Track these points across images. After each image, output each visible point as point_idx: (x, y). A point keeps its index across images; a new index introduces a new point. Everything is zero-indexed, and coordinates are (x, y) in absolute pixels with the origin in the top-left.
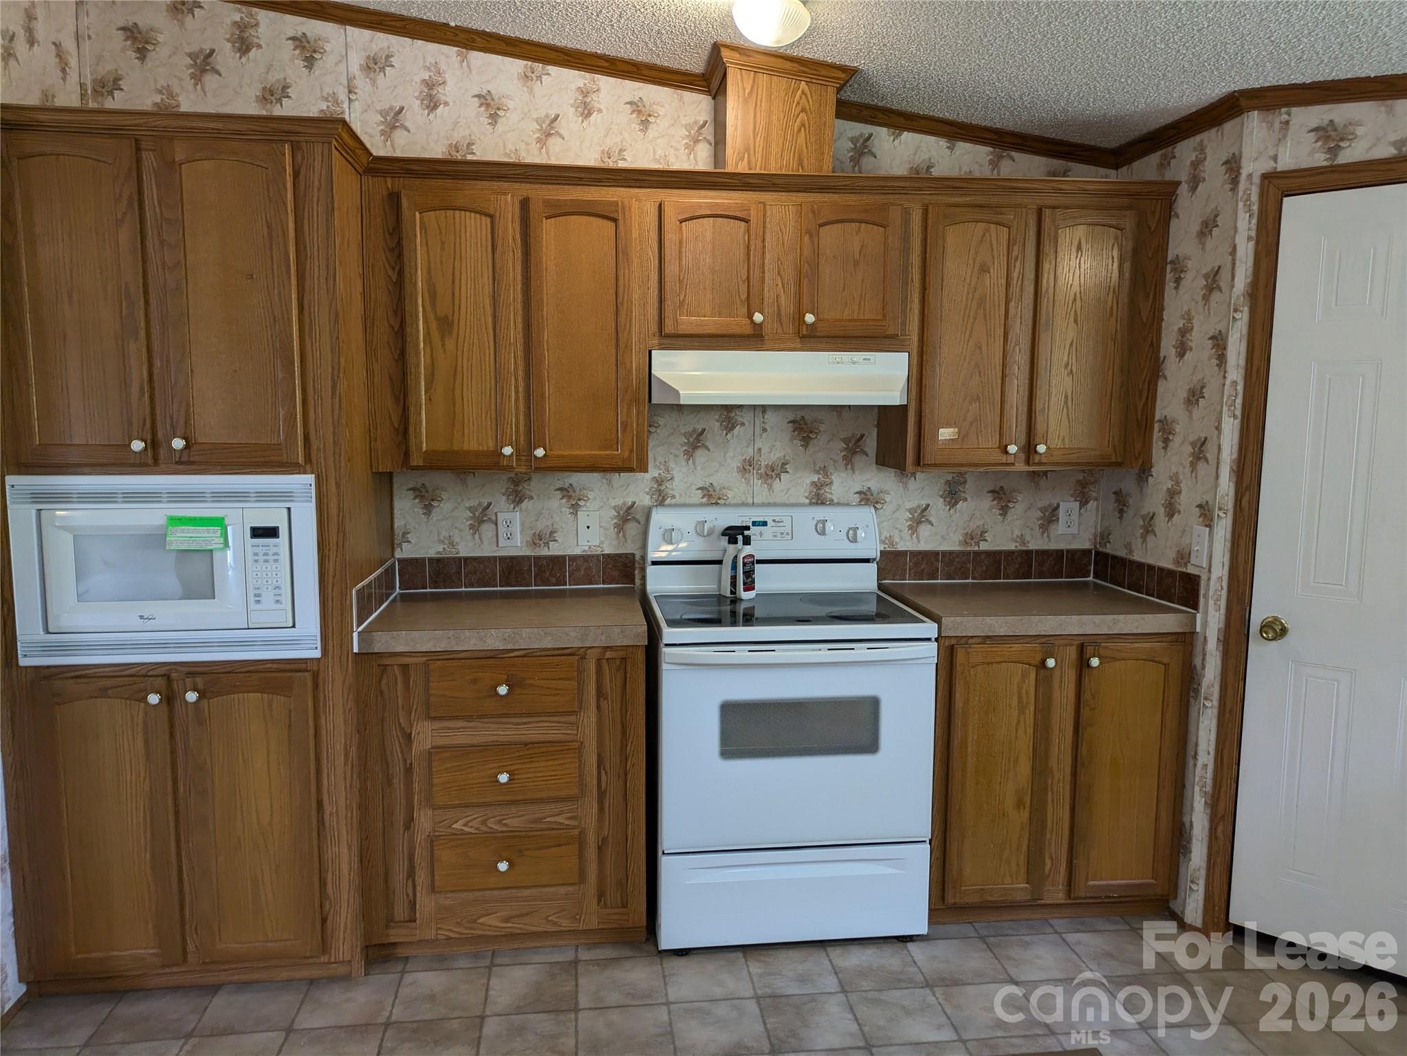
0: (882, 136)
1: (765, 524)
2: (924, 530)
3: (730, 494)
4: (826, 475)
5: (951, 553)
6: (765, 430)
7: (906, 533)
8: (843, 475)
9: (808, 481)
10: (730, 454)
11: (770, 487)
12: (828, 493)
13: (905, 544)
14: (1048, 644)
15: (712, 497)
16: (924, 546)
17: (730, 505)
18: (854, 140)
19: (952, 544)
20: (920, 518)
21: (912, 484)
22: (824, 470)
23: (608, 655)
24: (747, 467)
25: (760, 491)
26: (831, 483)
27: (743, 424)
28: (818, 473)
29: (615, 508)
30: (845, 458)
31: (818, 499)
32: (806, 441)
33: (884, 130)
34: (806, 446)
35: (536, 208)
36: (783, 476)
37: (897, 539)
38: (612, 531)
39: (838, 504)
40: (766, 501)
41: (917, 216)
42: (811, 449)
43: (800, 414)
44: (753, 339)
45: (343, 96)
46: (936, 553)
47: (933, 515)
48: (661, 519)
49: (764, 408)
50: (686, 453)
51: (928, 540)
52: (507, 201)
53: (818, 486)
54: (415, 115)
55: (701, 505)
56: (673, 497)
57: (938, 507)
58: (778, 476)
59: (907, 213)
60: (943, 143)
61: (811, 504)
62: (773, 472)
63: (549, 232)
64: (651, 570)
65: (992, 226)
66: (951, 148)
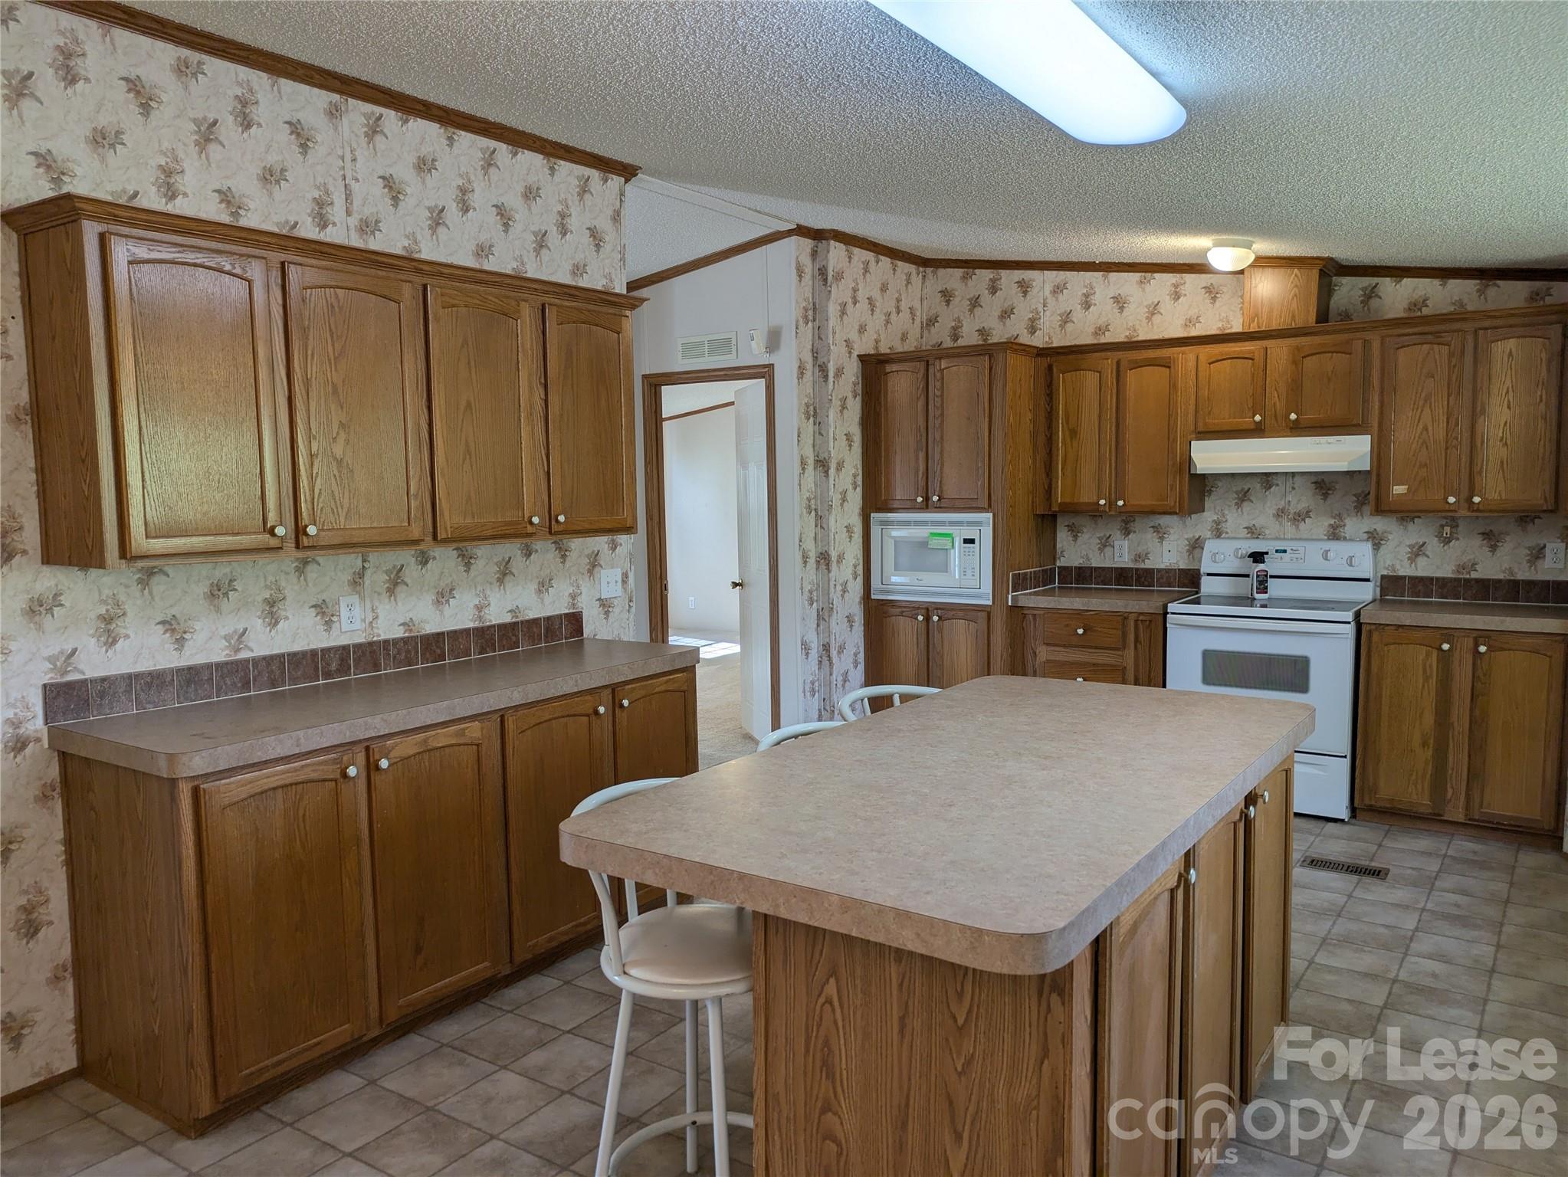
0: (1386, 284)
1: (1285, 551)
2: (1421, 561)
3: (1267, 532)
4: (1341, 519)
5: (1443, 579)
6: (1293, 488)
7: (1406, 563)
8: (1354, 519)
9: (1326, 524)
10: (1268, 504)
11: (1297, 527)
12: (1341, 532)
13: (1405, 570)
14: (1448, 634)
15: (1253, 532)
16: (1420, 573)
17: (1267, 539)
18: (1364, 289)
19: (1447, 571)
20: (1418, 551)
21: (1411, 526)
22: (1339, 516)
23: (1141, 618)
24: (1280, 514)
25: (1289, 529)
26: (1344, 525)
27: (1277, 485)
28: (1335, 518)
29: (1187, 539)
30: (1355, 507)
31: (1334, 535)
32: (1325, 496)
33: (1388, 279)
34: (1325, 499)
35: (1124, 364)
36: (1307, 520)
37: (1398, 567)
38: (1186, 555)
39: (1351, 540)
40: (1293, 537)
41: (1376, 345)
42: (1329, 501)
43: (1320, 478)
44: (1258, 431)
45: (1040, 309)
46: (1431, 579)
47: (1429, 549)
48: (1211, 546)
49: (1293, 474)
50: (1236, 504)
51: (1423, 568)
52: (1108, 363)
53: (1334, 527)
54: (1078, 314)
55: (1247, 538)
56: (1227, 533)
57: (1433, 545)
58: (1304, 520)
59: (1366, 344)
60: (1436, 282)
61: (1329, 539)
62: (1300, 517)
63: (1132, 378)
64: (1205, 580)
65: (1435, 346)
66: (1444, 285)
